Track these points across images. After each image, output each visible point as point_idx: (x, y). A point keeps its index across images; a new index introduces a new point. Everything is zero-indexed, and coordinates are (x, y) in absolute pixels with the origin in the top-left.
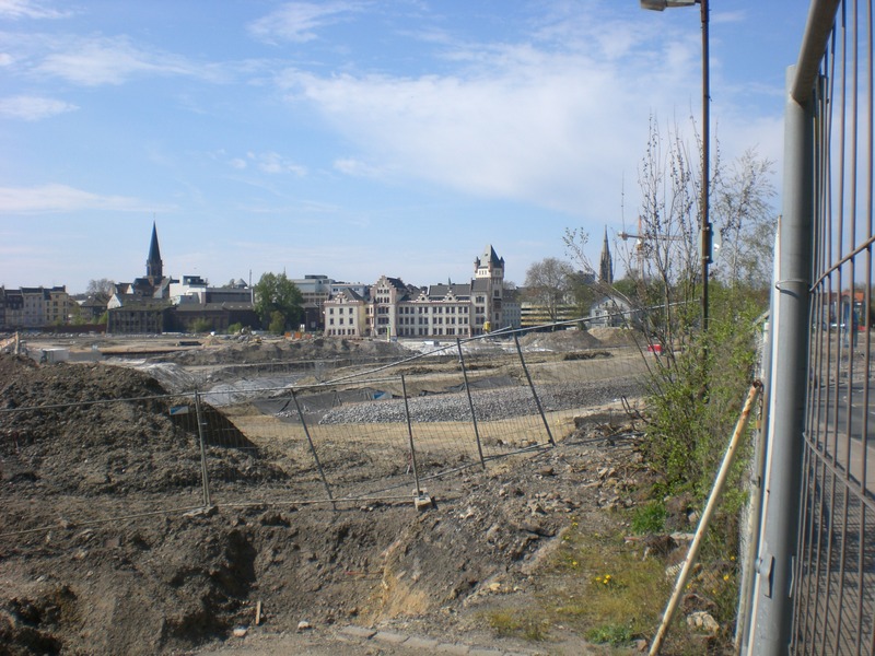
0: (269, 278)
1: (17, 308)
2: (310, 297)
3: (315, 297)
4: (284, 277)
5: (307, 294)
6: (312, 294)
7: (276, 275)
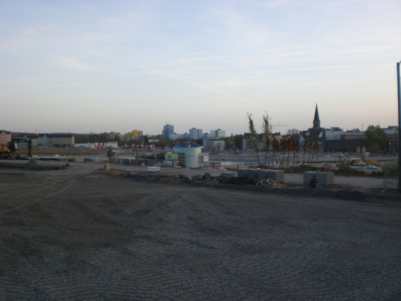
0: (371, 127)
2: (390, 136)
3: (393, 136)
4: (379, 126)
5: (389, 135)
6: (392, 135)
7: (375, 126)
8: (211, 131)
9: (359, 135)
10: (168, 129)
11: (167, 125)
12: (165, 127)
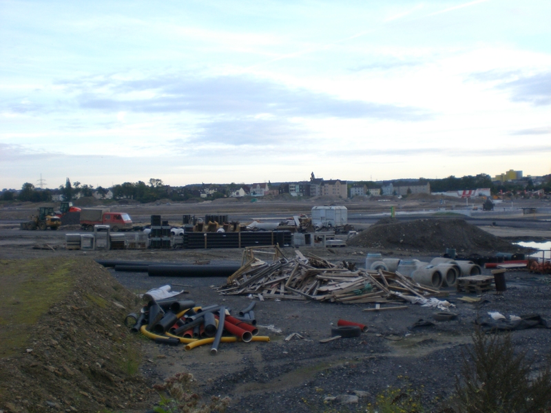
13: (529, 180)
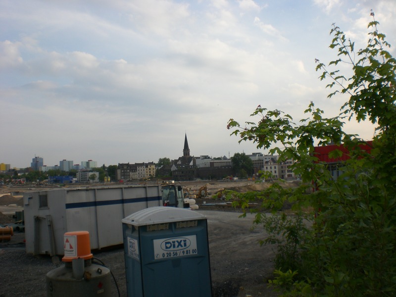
0: (237, 155)
1: (135, 172)
2: (255, 162)
4: (244, 154)
7: (240, 153)
8: (82, 162)
9: (227, 162)
10: (37, 162)
11: (36, 158)
12: (33, 159)
13: (15, 172)
